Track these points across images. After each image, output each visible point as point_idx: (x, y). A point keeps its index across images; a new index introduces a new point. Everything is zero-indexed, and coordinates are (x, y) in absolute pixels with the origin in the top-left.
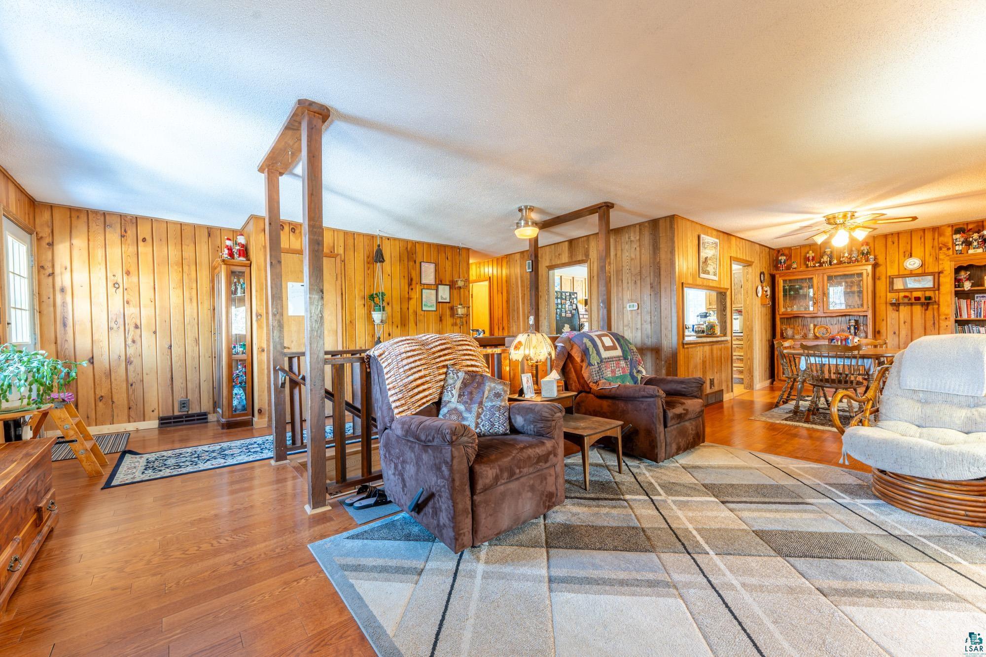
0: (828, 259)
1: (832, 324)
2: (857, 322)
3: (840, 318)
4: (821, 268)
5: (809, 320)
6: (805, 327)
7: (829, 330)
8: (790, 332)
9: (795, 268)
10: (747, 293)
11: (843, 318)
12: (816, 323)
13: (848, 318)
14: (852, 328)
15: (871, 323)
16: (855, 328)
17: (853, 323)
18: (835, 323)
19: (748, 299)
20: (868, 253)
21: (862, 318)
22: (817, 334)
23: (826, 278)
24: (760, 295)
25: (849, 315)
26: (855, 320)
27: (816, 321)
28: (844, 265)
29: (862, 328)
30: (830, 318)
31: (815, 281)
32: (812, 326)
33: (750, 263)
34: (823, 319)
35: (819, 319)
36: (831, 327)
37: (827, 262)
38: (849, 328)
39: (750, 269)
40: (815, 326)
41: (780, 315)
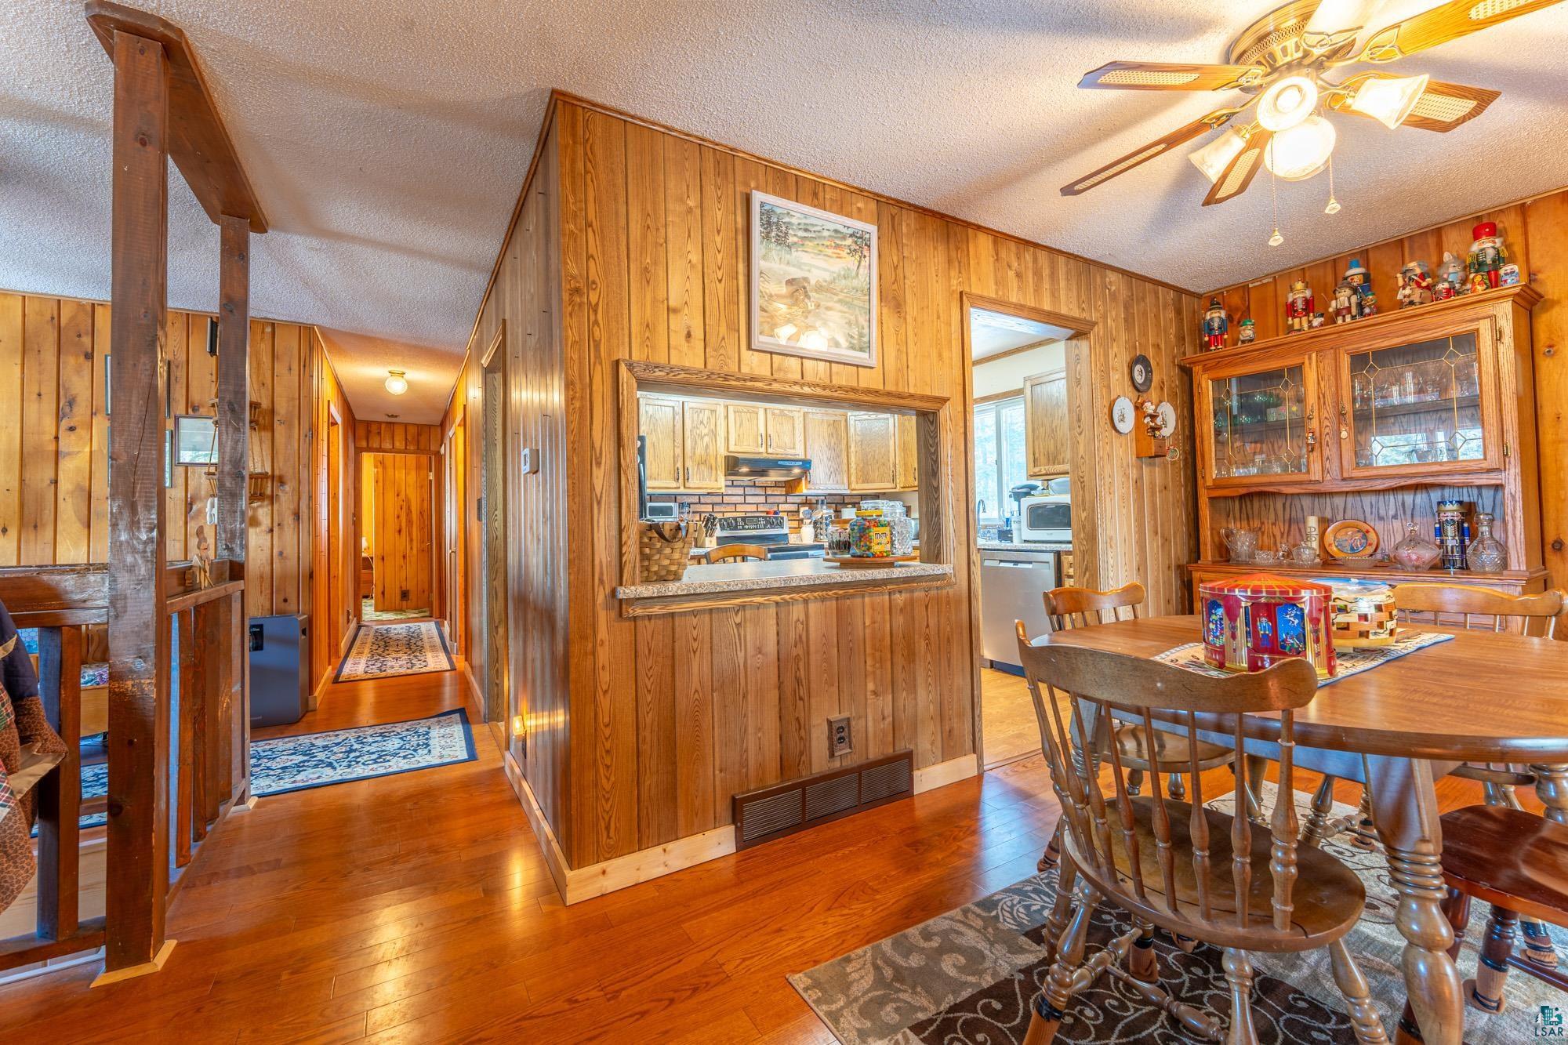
0: (1354, 299)
1: (1381, 518)
2: (1469, 510)
3: (1408, 498)
4: (1330, 329)
5: (1306, 502)
6: (1294, 527)
7: (1372, 536)
8: (1243, 542)
9: (1251, 340)
10: (1079, 420)
11: (1421, 498)
12: (1328, 514)
13: (1436, 495)
14: (1450, 530)
15: (1519, 514)
16: (1461, 532)
17: (1452, 511)
18: (1392, 512)
19: (1081, 439)
20: (1499, 260)
21: (1488, 494)
22: (1334, 550)
23: (1345, 361)
24: (1127, 425)
25: (1442, 486)
26: (1460, 503)
27: (1328, 507)
28: (1409, 311)
29: (1485, 529)
30: (1373, 498)
31: (1311, 375)
32: (1312, 522)
33: (1082, 327)
34: (1350, 499)
35: (1339, 501)
36: (1379, 526)
37: (1349, 309)
38: (1440, 532)
39: (1083, 346)
40: (1324, 523)
41: (1208, 488)
